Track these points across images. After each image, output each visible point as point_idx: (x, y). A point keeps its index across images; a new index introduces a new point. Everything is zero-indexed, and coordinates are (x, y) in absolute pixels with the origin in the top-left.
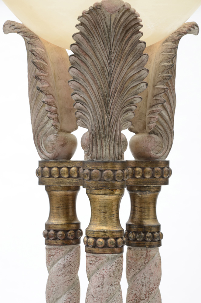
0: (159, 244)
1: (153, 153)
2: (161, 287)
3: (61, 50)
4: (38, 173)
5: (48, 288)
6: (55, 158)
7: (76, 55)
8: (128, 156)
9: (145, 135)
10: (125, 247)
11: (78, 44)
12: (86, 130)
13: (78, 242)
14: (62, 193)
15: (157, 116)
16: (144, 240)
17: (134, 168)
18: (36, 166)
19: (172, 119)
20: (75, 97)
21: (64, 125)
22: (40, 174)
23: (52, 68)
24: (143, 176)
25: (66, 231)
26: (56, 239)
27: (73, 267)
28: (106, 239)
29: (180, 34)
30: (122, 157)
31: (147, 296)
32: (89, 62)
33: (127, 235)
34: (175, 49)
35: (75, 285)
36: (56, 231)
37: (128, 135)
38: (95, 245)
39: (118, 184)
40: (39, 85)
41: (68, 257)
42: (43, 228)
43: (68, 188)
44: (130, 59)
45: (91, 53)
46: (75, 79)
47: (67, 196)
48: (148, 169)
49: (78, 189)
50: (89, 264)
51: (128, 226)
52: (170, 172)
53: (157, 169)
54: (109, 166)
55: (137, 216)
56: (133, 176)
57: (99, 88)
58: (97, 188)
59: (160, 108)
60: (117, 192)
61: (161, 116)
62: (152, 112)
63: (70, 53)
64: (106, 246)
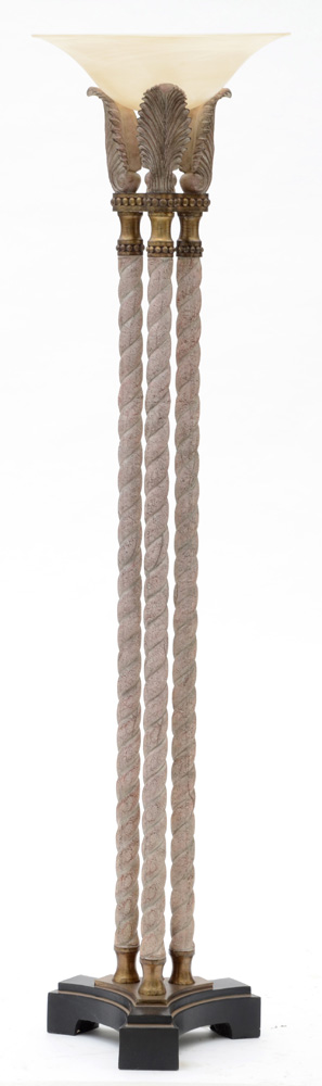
0: (201, 256)
1: (196, 188)
2: (201, 287)
3: (130, 111)
4: (112, 202)
5: (120, 287)
6: (125, 191)
7: (141, 118)
8: (178, 189)
9: (191, 174)
10: (175, 258)
11: (143, 110)
12: (148, 171)
13: (141, 254)
14: (130, 217)
15: (200, 160)
16: (189, 252)
17: (182, 199)
18: (111, 197)
19: (211, 162)
20: (141, 147)
21: (131, 166)
22: (114, 203)
23: (123, 123)
24: (189, 205)
25: (133, 245)
26: (126, 251)
27: (138, 271)
28: (161, 247)
29: (216, 99)
30: (173, 189)
31: (191, 292)
32: (150, 123)
33: (177, 249)
34: (213, 110)
35: (139, 285)
36: (126, 245)
37: (178, 174)
38: (154, 252)
39: (170, 208)
40: (114, 136)
41: (134, 265)
42: (116, 244)
43: (135, 214)
44: (179, 121)
45: (152, 117)
46: (141, 134)
47: (133, 219)
48: (193, 200)
49: (141, 214)
50: (150, 264)
51: (179, 242)
52: (209, 202)
53: (199, 200)
54: (164, 196)
55: (185, 235)
56: (182, 205)
57: (158, 142)
58: (155, 212)
59: (202, 154)
60: (170, 215)
61: (202, 159)
62: (196, 158)
63: (138, 116)
64: (161, 252)
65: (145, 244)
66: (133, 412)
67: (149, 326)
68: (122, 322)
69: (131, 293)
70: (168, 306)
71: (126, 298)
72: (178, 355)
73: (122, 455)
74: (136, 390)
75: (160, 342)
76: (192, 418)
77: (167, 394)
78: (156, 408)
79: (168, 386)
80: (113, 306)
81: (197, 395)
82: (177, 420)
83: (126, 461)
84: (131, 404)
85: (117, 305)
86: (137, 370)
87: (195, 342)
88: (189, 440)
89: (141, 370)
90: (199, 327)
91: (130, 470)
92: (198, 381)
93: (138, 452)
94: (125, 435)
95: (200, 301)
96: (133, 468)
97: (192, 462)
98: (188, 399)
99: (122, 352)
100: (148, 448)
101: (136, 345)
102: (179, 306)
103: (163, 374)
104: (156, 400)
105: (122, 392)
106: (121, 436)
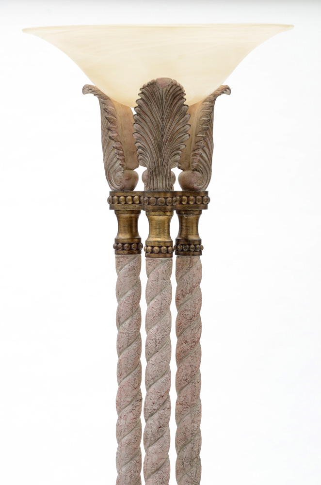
0: (201, 254)
1: (195, 186)
2: (202, 285)
3: (127, 108)
4: (109, 201)
5: (117, 286)
6: (122, 190)
7: (138, 114)
8: (177, 187)
9: (190, 172)
10: (175, 257)
11: (140, 107)
12: (146, 169)
13: (140, 252)
14: (127, 215)
15: (199, 158)
16: (189, 250)
17: (181, 197)
18: (108, 195)
19: (210, 159)
20: (138, 144)
21: (129, 164)
22: (111, 201)
23: (120, 121)
24: (188, 203)
25: (130, 244)
26: (123, 250)
27: (136, 270)
28: (160, 247)
29: (215, 96)
30: (172, 188)
31: (191, 291)
32: (147, 119)
33: (176, 247)
34: (212, 107)
35: (138, 284)
36: (123, 244)
37: (177, 172)
38: (153, 252)
39: (169, 207)
40: (111, 134)
41: (132, 263)
42: (113, 242)
43: (132, 212)
44: (177, 117)
45: (149, 113)
46: (137, 132)
47: (131, 218)
48: (192, 197)
49: (139, 212)
50: (148, 265)
51: (177, 240)
52: (208, 200)
53: (199, 197)
54: (162, 195)
55: (184, 233)
56: (181, 203)
57: (155, 139)
58: (154, 211)
59: (201, 151)
60: (168, 214)
61: (202, 157)
62: (195, 155)
63: (135, 113)
64: (160, 252)
65: (143, 242)
66: (131, 416)
67: (148, 329)
68: (119, 322)
69: (129, 293)
70: (168, 308)
71: (124, 298)
72: (178, 355)
73: (120, 462)
74: (135, 392)
75: (159, 345)
76: (193, 422)
77: (167, 400)
78: (156, 416)
79: (168, 392)
80: (111, 305)
81: (198, 397)
82: (178, 424)
83: (124, 469)
84: (130, 407)
85: (115, 305)
86: (135, 372)
87: (196, 342)
88: (190, 445)
89: (140, 372)
90: (200, 327)
91: (129, 479)
92: (199, 382)
93: (137, 458)
94: (124, 440)
95: (200, 299)
96: (131, 477)
97: (194, 469)
98: (189, 402)
99: (120, 353)
100: (147, 459)
101: (134, 346)
102: (178, 306)
103: (163, 379)
104: (155, 407)
105: (119, 395)
106: (119, 441)
